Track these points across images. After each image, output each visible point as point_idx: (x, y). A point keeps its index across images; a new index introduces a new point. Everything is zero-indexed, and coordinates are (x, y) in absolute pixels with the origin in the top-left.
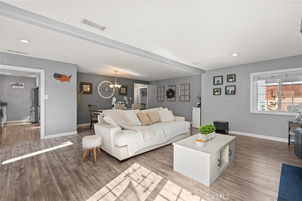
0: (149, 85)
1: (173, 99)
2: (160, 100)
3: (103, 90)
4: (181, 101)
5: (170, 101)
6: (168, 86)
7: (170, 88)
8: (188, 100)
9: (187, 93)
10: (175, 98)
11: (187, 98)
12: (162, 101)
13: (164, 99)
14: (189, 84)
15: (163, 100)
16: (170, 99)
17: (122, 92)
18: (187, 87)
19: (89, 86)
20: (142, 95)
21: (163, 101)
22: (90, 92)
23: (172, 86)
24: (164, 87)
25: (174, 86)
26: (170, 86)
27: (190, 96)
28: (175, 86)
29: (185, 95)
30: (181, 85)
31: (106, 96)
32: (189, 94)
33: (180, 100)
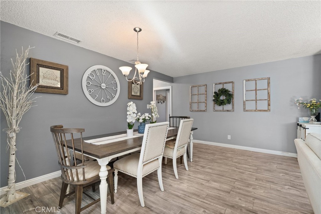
0: (173, 84)
1: (228, 107)
2: (197, 110)
3: (94, 85)
4: (247, 111)
5: (220, 111)
6: (216, 84)
7: (220, 87)
8: (267, 109)
9: (263, 95)
10: (233, 105)
11: (263, 105)
12: (201, 111)
13: (206, 106)
14: (269, 79)
15: (204, 109)
16: (220, 108)
17: (135, 92)
18: (263, 84)
19: (59, 72)
20: (157, 101)
21: (204, 111)
22: (62, 90)
23: (226, 83)
24: (206, 85)
25: (229, 83)
26: (220, 84)
27: (269, 101)
28: (232, 82)
29: (256, 100)
30: (246, 81)
31: (103, 101)
32: (266, 98)
33: (244, 109)
